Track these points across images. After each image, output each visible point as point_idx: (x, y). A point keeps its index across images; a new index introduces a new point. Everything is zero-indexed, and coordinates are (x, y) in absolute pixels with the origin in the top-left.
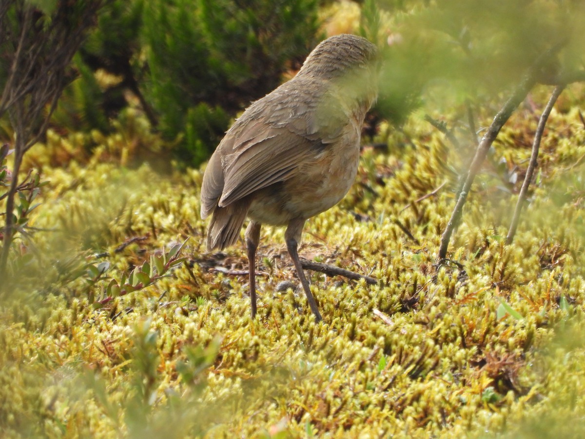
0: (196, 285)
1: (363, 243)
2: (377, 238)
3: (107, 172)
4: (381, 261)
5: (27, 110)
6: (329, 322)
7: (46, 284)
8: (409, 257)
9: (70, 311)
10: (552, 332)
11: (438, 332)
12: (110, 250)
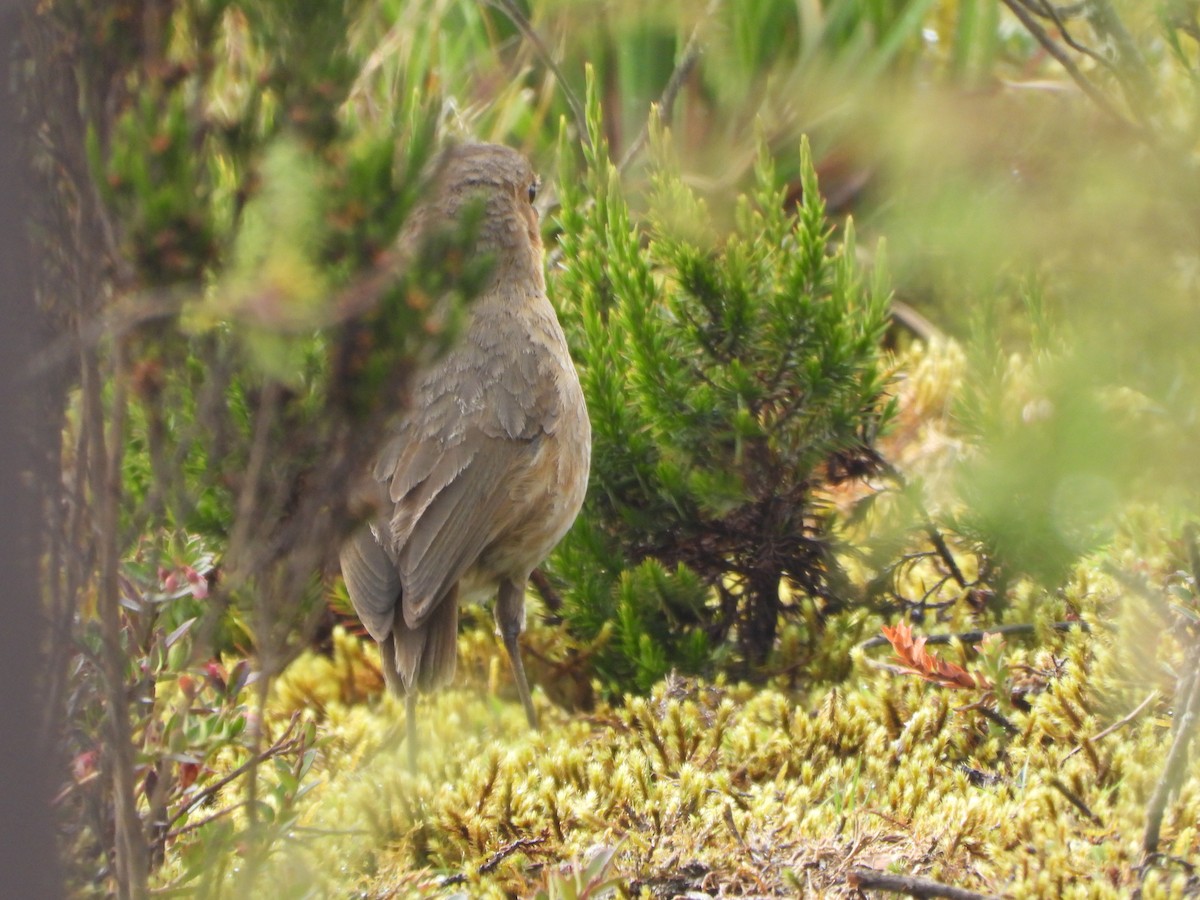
1: (987, 828)
2: (1016, 816)
3: (460, 709)
4: (1025, 863)
8: (1083, 854)
12: (468, 869)
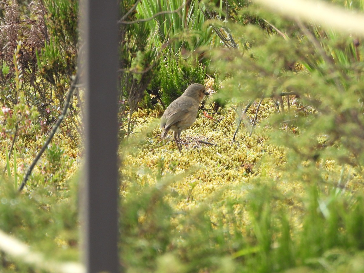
0: (174, 146)
1: (214, 136)
2: (218, 135)
3: (153, 119)
4: (219, 141)
5: (133, 104)
6: (206, 155)
7: (137, 146)
8: (226, 140)
9: (143, 152)
10: (260, 158)
11: (232, 158)
12: (153, 137)
